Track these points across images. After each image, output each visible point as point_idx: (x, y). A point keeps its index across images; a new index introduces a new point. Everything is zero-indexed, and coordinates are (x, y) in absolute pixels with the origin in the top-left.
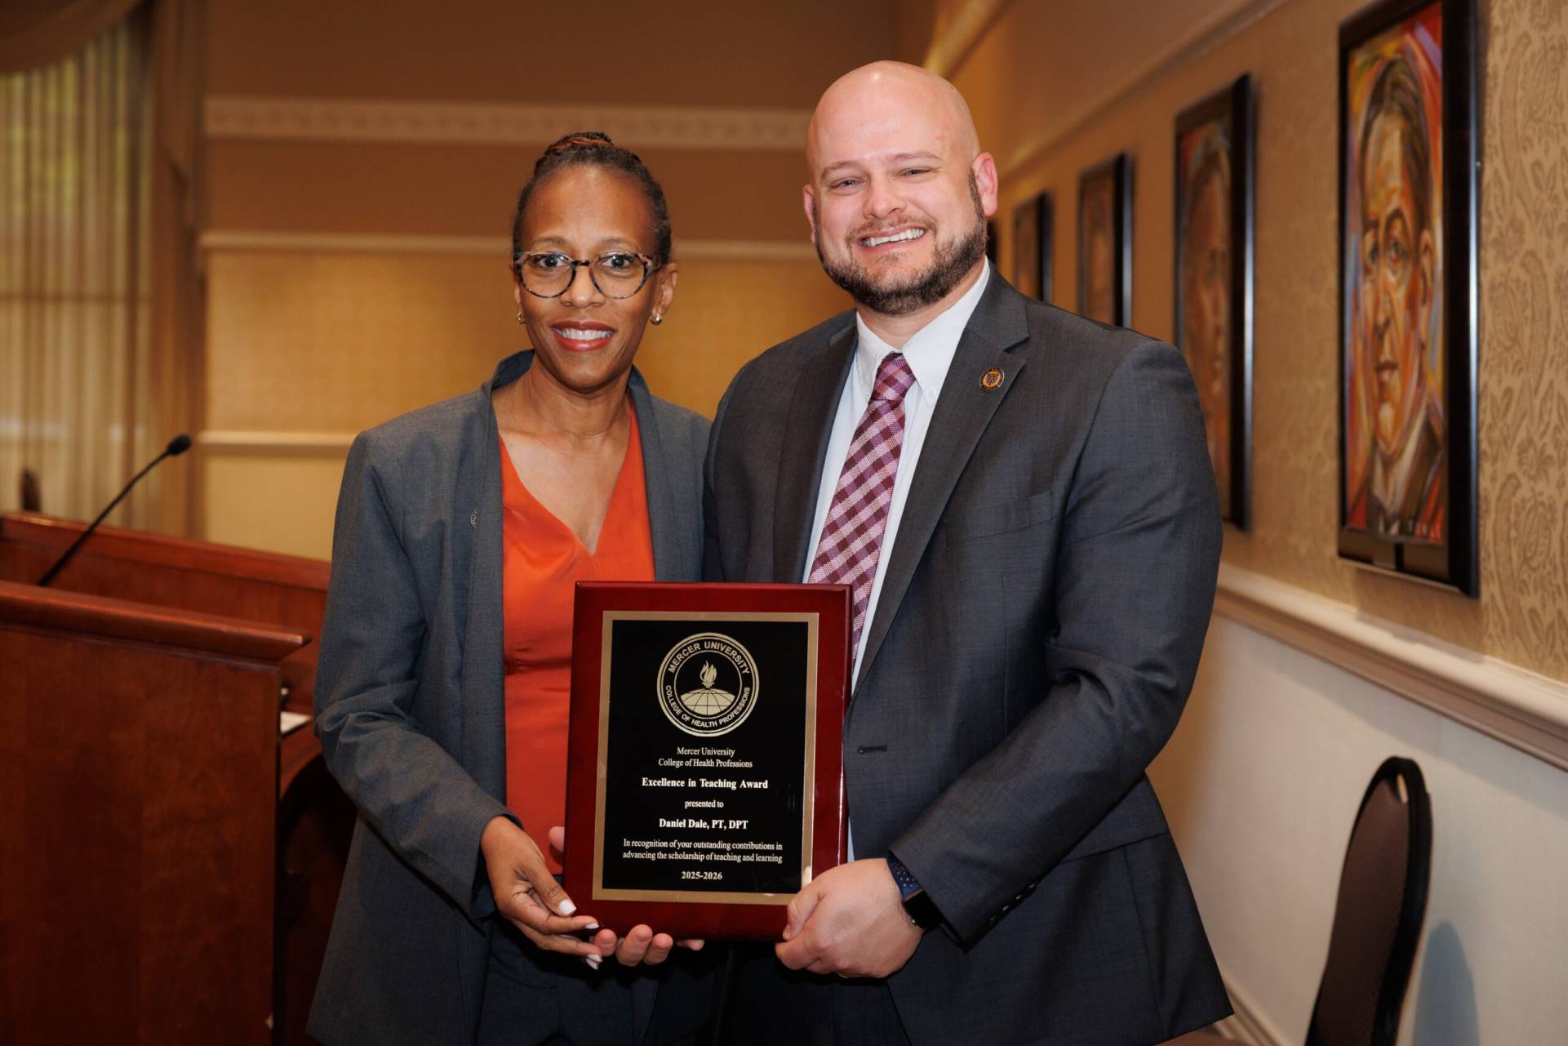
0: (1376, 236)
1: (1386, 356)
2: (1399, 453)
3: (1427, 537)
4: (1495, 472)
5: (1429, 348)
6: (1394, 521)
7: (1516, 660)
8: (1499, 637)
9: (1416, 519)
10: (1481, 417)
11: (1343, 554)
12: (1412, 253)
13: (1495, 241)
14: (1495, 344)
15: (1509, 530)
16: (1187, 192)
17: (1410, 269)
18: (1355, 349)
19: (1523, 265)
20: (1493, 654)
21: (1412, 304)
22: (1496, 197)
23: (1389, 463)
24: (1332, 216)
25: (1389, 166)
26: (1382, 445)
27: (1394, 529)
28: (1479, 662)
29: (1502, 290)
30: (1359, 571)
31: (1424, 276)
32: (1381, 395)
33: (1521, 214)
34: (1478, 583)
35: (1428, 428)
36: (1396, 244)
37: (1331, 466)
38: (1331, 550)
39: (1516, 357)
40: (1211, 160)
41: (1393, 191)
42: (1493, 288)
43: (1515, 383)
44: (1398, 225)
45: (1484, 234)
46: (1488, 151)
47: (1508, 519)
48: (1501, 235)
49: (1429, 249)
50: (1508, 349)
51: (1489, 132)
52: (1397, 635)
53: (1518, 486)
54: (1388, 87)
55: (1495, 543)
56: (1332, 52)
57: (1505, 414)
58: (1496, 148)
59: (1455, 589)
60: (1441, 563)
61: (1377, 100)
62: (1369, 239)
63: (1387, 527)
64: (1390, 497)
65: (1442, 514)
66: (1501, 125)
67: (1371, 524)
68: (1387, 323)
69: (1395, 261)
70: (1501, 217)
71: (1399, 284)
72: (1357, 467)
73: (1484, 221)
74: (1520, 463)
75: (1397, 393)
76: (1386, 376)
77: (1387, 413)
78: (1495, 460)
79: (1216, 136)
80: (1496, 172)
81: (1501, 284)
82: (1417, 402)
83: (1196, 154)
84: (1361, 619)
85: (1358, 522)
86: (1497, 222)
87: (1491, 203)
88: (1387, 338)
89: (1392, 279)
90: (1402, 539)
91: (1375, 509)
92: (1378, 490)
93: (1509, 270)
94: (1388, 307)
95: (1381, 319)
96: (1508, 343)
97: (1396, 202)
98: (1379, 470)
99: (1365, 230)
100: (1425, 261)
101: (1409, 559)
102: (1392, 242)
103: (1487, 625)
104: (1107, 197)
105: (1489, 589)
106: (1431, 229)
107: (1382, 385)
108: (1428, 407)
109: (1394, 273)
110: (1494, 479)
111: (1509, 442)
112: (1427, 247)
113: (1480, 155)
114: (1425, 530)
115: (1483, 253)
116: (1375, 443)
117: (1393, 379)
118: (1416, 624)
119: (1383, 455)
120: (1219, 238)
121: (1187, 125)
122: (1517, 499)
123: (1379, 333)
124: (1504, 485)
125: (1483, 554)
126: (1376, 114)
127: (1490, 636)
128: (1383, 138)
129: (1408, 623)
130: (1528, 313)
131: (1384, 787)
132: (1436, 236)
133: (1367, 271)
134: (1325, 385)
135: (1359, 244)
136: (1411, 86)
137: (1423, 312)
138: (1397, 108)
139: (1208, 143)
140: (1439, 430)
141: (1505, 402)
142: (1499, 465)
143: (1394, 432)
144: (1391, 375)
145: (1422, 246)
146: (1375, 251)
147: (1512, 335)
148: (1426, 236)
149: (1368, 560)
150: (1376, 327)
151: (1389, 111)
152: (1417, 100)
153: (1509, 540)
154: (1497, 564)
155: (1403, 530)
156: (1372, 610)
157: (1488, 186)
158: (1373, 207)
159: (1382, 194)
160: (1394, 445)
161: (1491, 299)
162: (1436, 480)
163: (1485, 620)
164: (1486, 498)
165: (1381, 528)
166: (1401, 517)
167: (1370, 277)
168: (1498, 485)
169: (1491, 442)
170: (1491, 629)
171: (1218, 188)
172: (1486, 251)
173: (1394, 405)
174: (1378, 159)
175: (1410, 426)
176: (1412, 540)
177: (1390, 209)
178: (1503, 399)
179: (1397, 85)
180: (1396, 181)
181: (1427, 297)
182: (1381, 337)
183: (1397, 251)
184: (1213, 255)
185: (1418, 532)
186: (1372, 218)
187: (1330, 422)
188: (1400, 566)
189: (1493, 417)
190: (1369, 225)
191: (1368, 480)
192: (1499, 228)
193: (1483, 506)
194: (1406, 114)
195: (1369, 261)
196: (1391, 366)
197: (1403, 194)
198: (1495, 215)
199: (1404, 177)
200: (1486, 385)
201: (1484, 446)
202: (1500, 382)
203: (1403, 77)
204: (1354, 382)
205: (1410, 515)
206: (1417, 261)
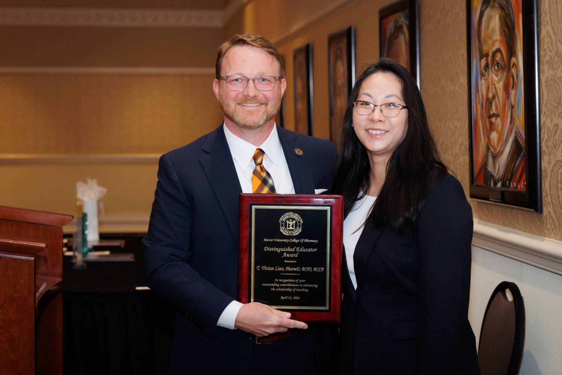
0: (487, 60)
1: (493, 111)
2: (501, 152)
3: (517, 188)
4: (550, 159)
5: (516, 107)
6: (499, 182)
8: (552, 229)
9: (510, 180)
10: (542, 136)
12: (506, 67)
13: (547, 61)
14: (549, 105)
15: (558, 184)
17: (505, 74)
18: (477, 109)
20: (550, 237)
21: (506, 89)
22: (548, 43)
23: (495, 157)
25: (493, 31)
26: (492, 149)
27: (499, 185)
28: (542, 240)
29: (552, 82)
30: (478, 202)
31: (513, 76)
32: (492, 127)
34: (542, 207)
35: (516, 142)
36: (498, 64)
39: (560, 111)
40: (398, 29)
41: (496, 41)
44: (498, 55)
46: (543, 23)
47: (557, 180)
48: (551, 59)
49: (515, 65)
50: (556, 107)
51: (543, 15)
52: (499, 230)
55: (550, 190)
57: (555, 135)
58: (547, 22)
61: (486, 2)
62: (483, 62)
63: (495, 184)
64: (497, 171)
65: (524, 178)
66: (550, 12)
67: (487, 182)
68: (494, 97)
69: (497, 71)
70: (551, 51)
71: (499, 81)
72: (479, 159)
75: (500, 128)
76: (493, 120)
77: (494, 136)
78: (550, 154)
79: (401, 18)
81: (551, 80)
82: (510, 131)
83: (390, 27)
85: (479, 182)
86: (549, 53)
87: (545, 45)
88: (493, 104)
90: (504, 189)
91: (488, 176)
92: (490, 168)
93: (556, 74)
94: (494, 90)
95: (490, 95)
96: (556, 105)
97: (497, 46)
98: (490, 160)
99: (481, 58)
100: (513, 71)
101: (509, 198)
102: (496, 62)
103: (547, 224)
105: (547, 209)
106: (516, 56)
107: (491, 123)
108: (516, 133)
109: (497, 75)
110: (549, 163)
111: (557, 147)
112: (514, 64)
114: (515, 185)
115: (541, 66)
116: (488, 148)
117: (497, 121)
119: (492, 153)
123: (489, 102)
124: (554, 165)
126: (486, 8)
127: (548, 229)
128: (490, 18)
129: (505, 224)
131: (499, 295)
132: (519, 60)
133: (483, 75)
134: (461, 124)
135: (478, 64)
137: (513, 92)
138: (497, 5)
139: (397, 21)
141: (555, 130)
142: (552, 157)
143: (498, 144)
144: (496, 120)
145: (512, 64)
146: (487, 66)
147: (558, 101)
148: (514, 60)
149: (485, 198)
150: (488, 99)
151: (493, 7)
152: (508, 2)
153: (557, 188)
154: (551, 198)
155: (503, 185)
156: (486, 219)
157: (544, 38)
158: (485, 48)
159: (490, 42)
160: (498, 150)
161: (546, 86)
162: (520, 164)
163: (545, 223)
164: (545, 171)
165: (492, 184)
166: (503, 180)
167: (485, 78)
168: (551, 165)
169: (547, 146)
170: (549, 226)
171: (402, 41)
172: (543, 66)
173: (497, 132)
174: (488, 27)
175: (507, 141)
176: (509, 189)
177: (494, 49)
178: (553, 129)
180: (497, 36)
181: (514, 86)
182: (491, 103)
183: (498, 66)
185: (512, 186)
186: (485, 52)
188: (504, 201)
189: (548, 136)
190: (483, 56)
191: (485, 165)
192: (550, 55)
193: (544, 174)
194: (502, 8)
195: (484, 71)
196: (496, 116)
197: (501, 42)
198: (547, 50)
199: (501, 34)
200: (544, 122)
201: (544, 148)
202: (551, 121)
204: (476, 122)
205: (507, 178)
206: (509, 70)
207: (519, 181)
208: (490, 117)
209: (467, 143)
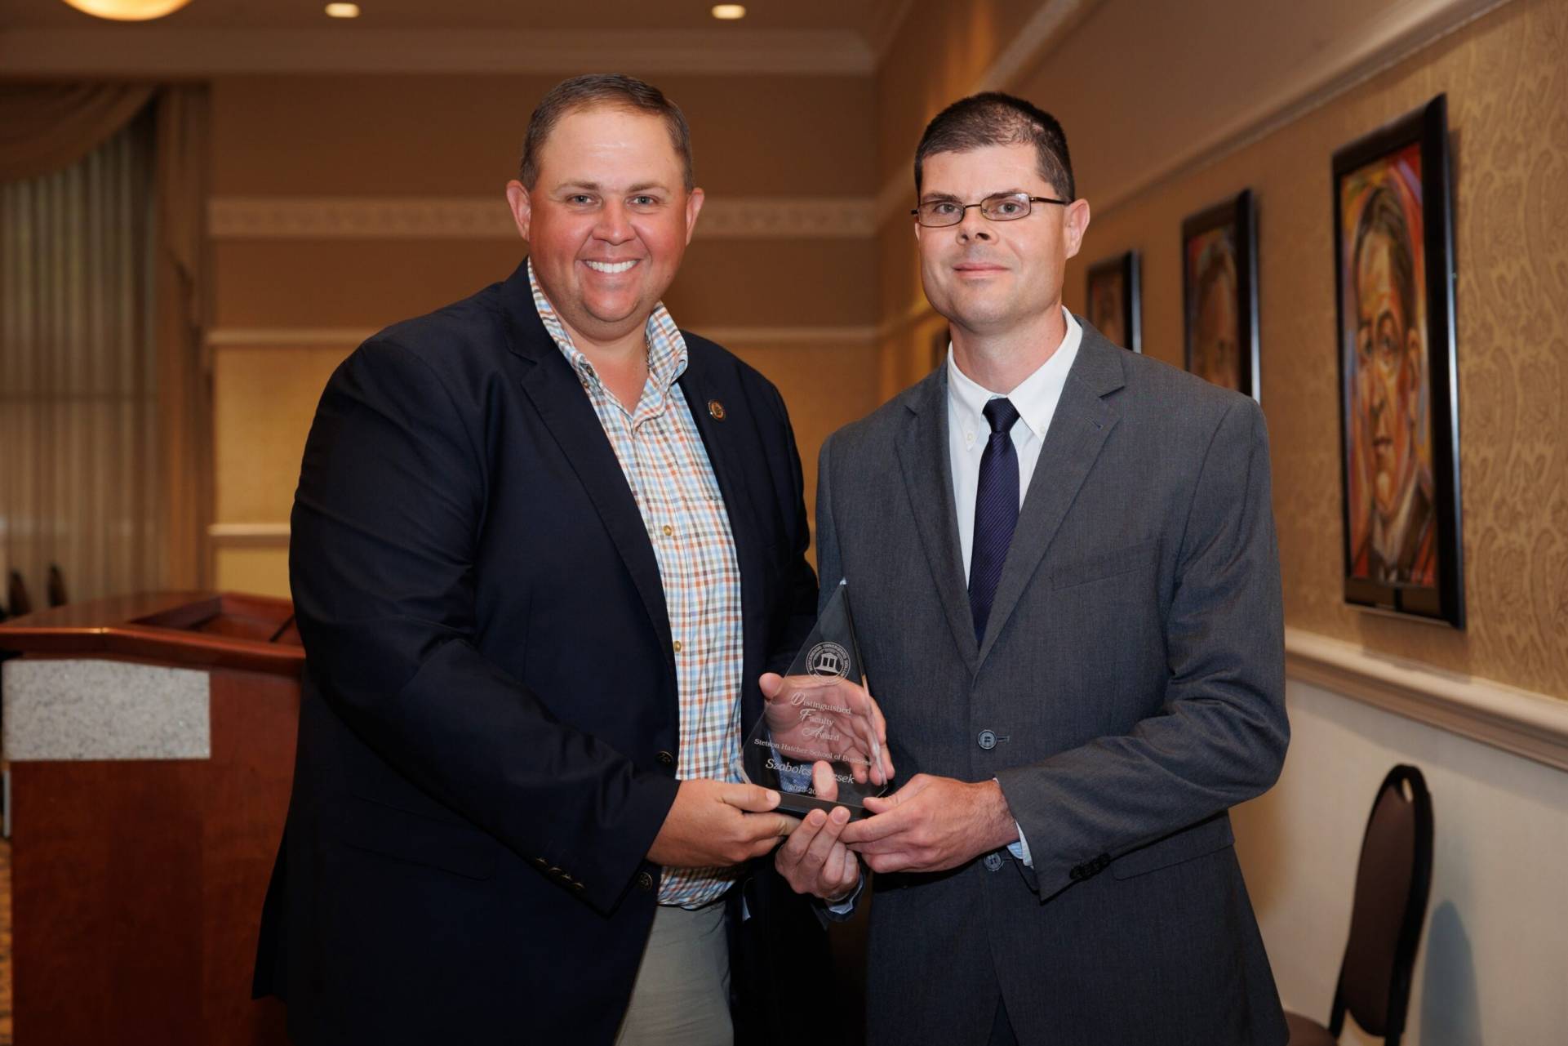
0: (1370, 332)
1: (1382, 432)
2: (1396, 513)
3: (1420, 582)
4: (1476, 526)
5: (1417, 425)
6: (1392, 571)
7: (1498, 679)
8: (1483, 661)
9: (1411, 567)
10: (1463, 482)
11: (1349, 600)
12: (1401, 347)
13: (1469, 339)
14: (1472, 423)
15: (1488, 573)
16: (1195, 290)
17: (1399, 361)
18: (1355, 427)
19: (1494, 359)
20: (1480, 676)
21: (1403, 389)
22: (1469, 304)
23: (1387, 522)
24: (1331, 313)
25: (1379, 276)
26: (1380, 507)
27: (1393, 577)
28: (1467, 682)
29: (1477, 378)
30: (1363, 614)
31: (1411, 365)
32: (1378, 465)
33: (1490, 318)
34: (1464, 617)
35: (1419, 492)
36: (1388, 341)
37: (1335, 527)
38: (1338, 597)
39: (1490, 433)
40: (1217, 262)
41: (1384, 296)
42: (1469, 377)
43: (1489, 453)
44: (1388, 324)
45: (1460, 333)
46: (1462, 265)
47: (1488, 564)
48: (1475, 335)
49: (1416, 345)
50: (1483, 427)
51: (1463, 249)
52: (1398, 665)
53: (1494, 538)
54: (1376, 209)
55: (1478, 585)
56: (1326, 175)
57: (1482, 480)
58: (1468, 264)
59: (1446, 624)
60: (1434, 604)
61: (1367, 219)
62: (1364, 336)
63: (1387, 575)
64: (1389, 550)
65: (1433, 563)
66: (1471, 246)
67: (1372, 572)
68: (1382, 405)
69: (1387, 354)
70: (1474, 320)
71: (1390, 373)
72: (1359, 526)
73: (1461, 322)
74: (1496, 518)
75: (1392, 465)
76: (1382, 449)
77: (1384, 480)
78: (1476, 516)
79: (1221, 240)
80: (1469, 283)
81: (1475, 374)
82: (1410, 470)
83: (1203, 256)
84: (1366, 655)
85: (1361, 572)
86: (1471, 324)
87: (1465, 309)
88: (1382, 417)
89: (1385, 369)
90: (1400, 585)
91: (1375, 560)
92: (1378, 545)
93: (1482, 363)
94: (1382, 391)
95: (1377, 401)
96: (1483, 422)
97: (1386, 305)
98: (1378, 528)
99: (1360, 328)
100: (1413, 354)
101: (1407, 601)
102: (1384, 338)
103: (1473, 651)
104: (1116, 290)
105: (1474, 623)
106: (1416, 328)
107: (1379, 457)
108: (1418, 475)
109: (1387, 363)
110: (1475, 532)
111: (1487, 503)
112: (1413, 343)
113: (1455, 269)
114: (1419, 577)
116: (1374, 506)
117: (1387, 452)
118: (1413, 655)
119: (1381, 515)
120: (1227, 329)
121: (1193, 230)
122: (1494, 547)
123: (1374, 414)
124: (1483, 537)
125: (1468, 593)
126: (1367, 231)
127: (1477, 661)
128: (1373, 252)
129: (1407, 655)
130: (1499, 397)
131: (1392, 790)
132: (1421, 334)
133: (1363, 362)
134: (1329, 458)
135: (1355, 339)
136: (1395, 209)
137: (1412, 396)
138: (1384, 227)
139: (1214, 247)
140: (1429, 494)
141: (1482, 469)
142: (1479, 521)
143: (1390, 496)
144: (1386, 450)
145: (1410, 341)
146: (1369, 345)
147: (1486, 415)
148: (1412, 334)
149: (1371, 604)
150: (1372, 409)
151: (1377, 230)
152: (1401, 221)
153: (1488, 580)
154: (1480, 600)
155: (1401, 577)
156: (1376, 645)
157: (1463, 293)
158: (1367, 308)
159: (1374, 298)
160: (1391, 506)
161: (1469, 386)
162: (1427, 535)
163: (1471, 648)
164: (1469, 548)
165: (1382, 576)
166: (1400, 566)
167: (1367, 367)
168: (1479, 538)
169: (1472, 501)
170: (1476, 654)
171: (1225, 287)
172: (1463, 347)
173: (1388, 474)
174: (1369, 268)
175: (1404, 490)
176: (1408, 585)
177: (1381, 312)
178: (1480, 468)
179: (1384, 209)
180: (1385, 287)
181: (1415, 384)
182: (1377, 417)
183: (1388, 345)
184: (1222, 345)
185: (1413, 578)
186: (1366, 317)
187: (1334, 488)
188: (1399, 607)
189: (1474, 482)
190: (1363, 323)
191: (1369, 539)
192: (1473, 328)
193: (1467, 555)
194: (1392, 233)
195: (1365, 354)
196: (1386, 441)
197: (1392, 298)
198: (1469, 317)
199: (1392, 284)
201: (1467, 505)
202: (1477, 453)
203: (1389, 203)
204: (1354, 455)
205: (1406, 564)
206: (1406, 355)
207: (1425, 569)
208: (1377, 443)
209: (1338, 496)
